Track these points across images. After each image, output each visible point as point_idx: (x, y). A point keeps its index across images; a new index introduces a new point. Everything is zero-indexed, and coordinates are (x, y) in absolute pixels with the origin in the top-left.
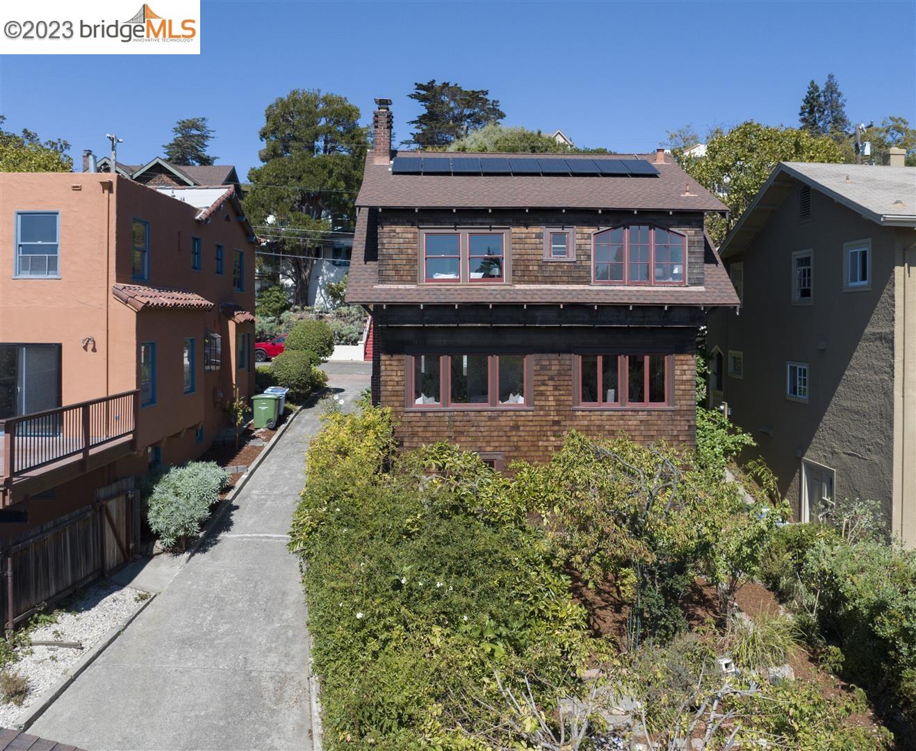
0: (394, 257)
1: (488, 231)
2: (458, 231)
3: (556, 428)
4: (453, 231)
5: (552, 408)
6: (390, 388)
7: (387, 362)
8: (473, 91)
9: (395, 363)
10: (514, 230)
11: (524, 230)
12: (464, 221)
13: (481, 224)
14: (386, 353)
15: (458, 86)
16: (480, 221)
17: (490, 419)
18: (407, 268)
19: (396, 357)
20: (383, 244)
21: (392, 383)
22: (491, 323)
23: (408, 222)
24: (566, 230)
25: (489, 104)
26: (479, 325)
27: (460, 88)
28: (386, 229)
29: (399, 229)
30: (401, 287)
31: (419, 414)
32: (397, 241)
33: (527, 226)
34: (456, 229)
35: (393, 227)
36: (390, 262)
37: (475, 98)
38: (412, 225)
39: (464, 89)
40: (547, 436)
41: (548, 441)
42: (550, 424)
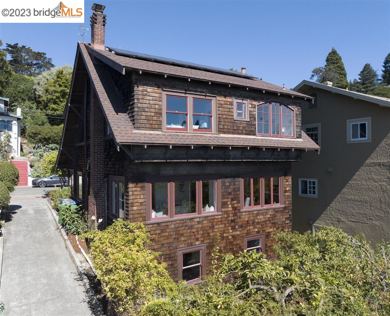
0: (147, 110)
1: (204, 97)
2: (187, 95)
3: (233, 224)
4: (183, 95)
5: (231, 212)
6: (135, 208)
7: (134, 189)
8: (38, 52)
9: (138, 189)
10: (219, 98)
11: (224, 99)
12: (191, 89)
13: (201, 92)
14: (133, 182)
15: (30, 48)
16: (199, 90)
17: (199, 222)
18: (155, 118)
19: (140, 185)
20: (138, 99)
21: (137, 204)
22: (207, 159)
23: (155, 85)
24: (244, 102)
25: (47, 60)
26: (200, 160)
27: (31, 50)
28: (141, 88)
29: (149, 89)
30: (152, 132)
31: (156, 225)
32: (148, 98)
33: (225, 96)
34: (185, 93)
35: (145, 87)
36: (144, 113)
37: (39, 55)
38: (159, 87)
39: (33, 51)
40: (228, 230)
41: (229, 232)
42: (230, 222)
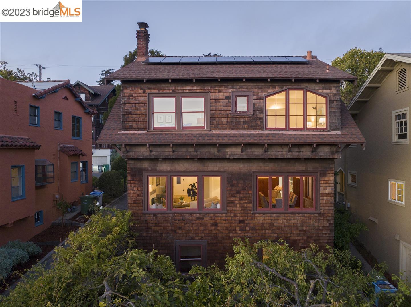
3: (242, 225)
5: (239, 212)
9: (136, 182)
10: (212, 94)
11: (218, 94)
12: (178, 89)
18: (141, 120)
19: (137, 178)
21: (135, 195)
23: (141, 89)
26: (189, 157)
29: (135, 94)
30: (136, 132)
31: (152, 215)
32: (134, 102)
33: (220, 91)
35: (132, 93)
38: (144, 91)
40: (236, 230)
41: (236, 233)
42: (238, 222)
